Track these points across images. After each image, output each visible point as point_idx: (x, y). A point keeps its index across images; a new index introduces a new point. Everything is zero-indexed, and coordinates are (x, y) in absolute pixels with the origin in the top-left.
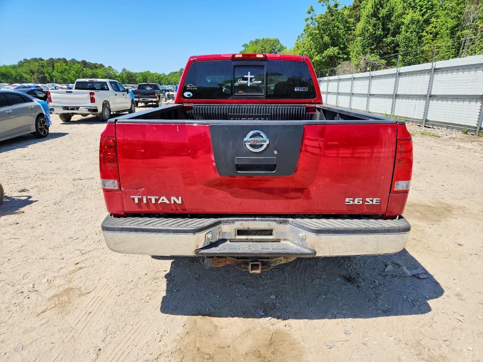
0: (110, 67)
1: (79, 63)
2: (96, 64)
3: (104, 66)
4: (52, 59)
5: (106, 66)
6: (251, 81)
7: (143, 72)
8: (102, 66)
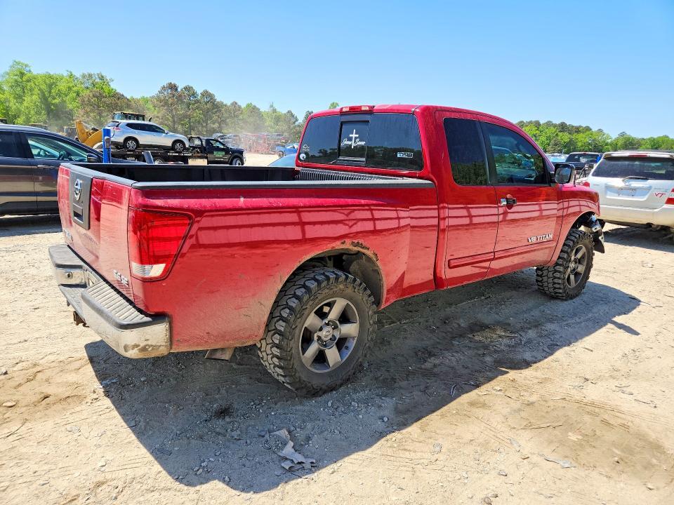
0: (600, 130)
1: (555, 126)
2: (580, 126)
3: (591, 129)
4: (522, 122)
5: (595, 129)
6: (355, 142)
7: (655, 137)
8: (588, 129)
